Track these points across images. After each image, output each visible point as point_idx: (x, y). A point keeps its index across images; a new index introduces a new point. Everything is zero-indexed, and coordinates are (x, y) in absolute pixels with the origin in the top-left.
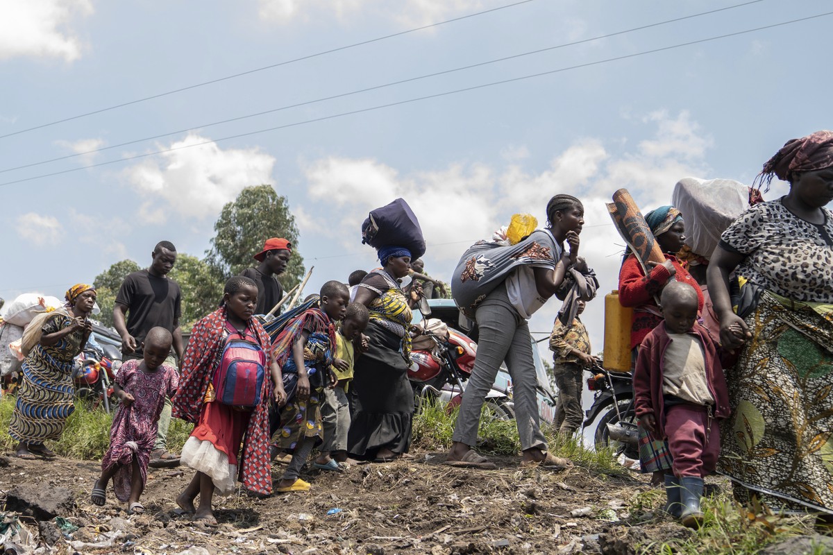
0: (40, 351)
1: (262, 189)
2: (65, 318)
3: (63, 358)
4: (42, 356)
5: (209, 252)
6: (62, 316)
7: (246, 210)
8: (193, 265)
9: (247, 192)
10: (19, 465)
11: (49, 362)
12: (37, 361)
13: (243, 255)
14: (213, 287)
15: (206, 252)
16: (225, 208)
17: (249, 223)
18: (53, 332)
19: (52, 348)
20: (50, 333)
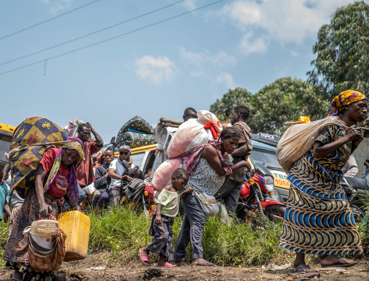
0: (311, 162)
1: (355, 7)
2: (338, 127)
3: (335, 168)
4: (315, 168)
5: (311, 73)
6: (336, 125)
7: (343, 31)
8: (297, 86)
9: (340, 13)
10: (170, 274)
11: (321, 173)
12: (309, 172)
13: (346, 71)
14: (318, 105)
15: (309, 73)
16: (321, 31)
17: (348, 42)
18: (328, 143)
19: (325, 158)
20: (326, 143)
